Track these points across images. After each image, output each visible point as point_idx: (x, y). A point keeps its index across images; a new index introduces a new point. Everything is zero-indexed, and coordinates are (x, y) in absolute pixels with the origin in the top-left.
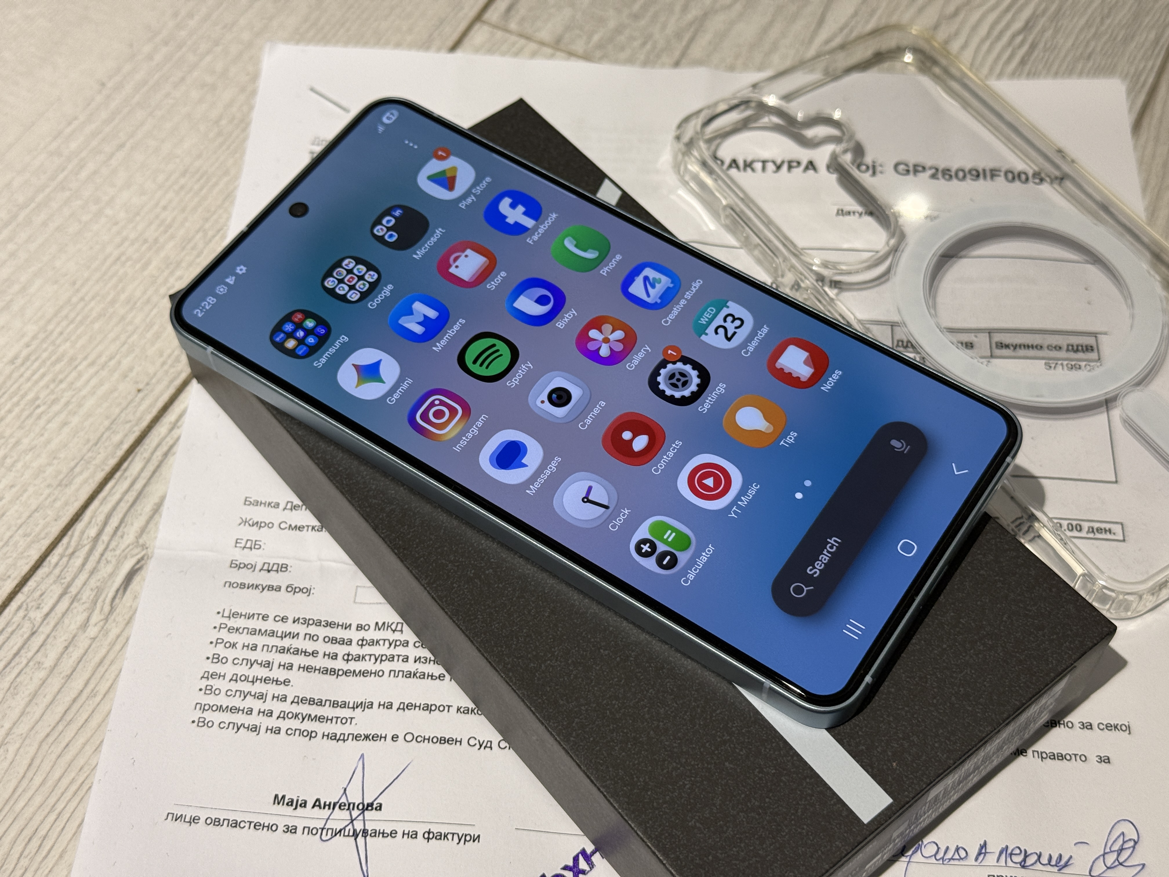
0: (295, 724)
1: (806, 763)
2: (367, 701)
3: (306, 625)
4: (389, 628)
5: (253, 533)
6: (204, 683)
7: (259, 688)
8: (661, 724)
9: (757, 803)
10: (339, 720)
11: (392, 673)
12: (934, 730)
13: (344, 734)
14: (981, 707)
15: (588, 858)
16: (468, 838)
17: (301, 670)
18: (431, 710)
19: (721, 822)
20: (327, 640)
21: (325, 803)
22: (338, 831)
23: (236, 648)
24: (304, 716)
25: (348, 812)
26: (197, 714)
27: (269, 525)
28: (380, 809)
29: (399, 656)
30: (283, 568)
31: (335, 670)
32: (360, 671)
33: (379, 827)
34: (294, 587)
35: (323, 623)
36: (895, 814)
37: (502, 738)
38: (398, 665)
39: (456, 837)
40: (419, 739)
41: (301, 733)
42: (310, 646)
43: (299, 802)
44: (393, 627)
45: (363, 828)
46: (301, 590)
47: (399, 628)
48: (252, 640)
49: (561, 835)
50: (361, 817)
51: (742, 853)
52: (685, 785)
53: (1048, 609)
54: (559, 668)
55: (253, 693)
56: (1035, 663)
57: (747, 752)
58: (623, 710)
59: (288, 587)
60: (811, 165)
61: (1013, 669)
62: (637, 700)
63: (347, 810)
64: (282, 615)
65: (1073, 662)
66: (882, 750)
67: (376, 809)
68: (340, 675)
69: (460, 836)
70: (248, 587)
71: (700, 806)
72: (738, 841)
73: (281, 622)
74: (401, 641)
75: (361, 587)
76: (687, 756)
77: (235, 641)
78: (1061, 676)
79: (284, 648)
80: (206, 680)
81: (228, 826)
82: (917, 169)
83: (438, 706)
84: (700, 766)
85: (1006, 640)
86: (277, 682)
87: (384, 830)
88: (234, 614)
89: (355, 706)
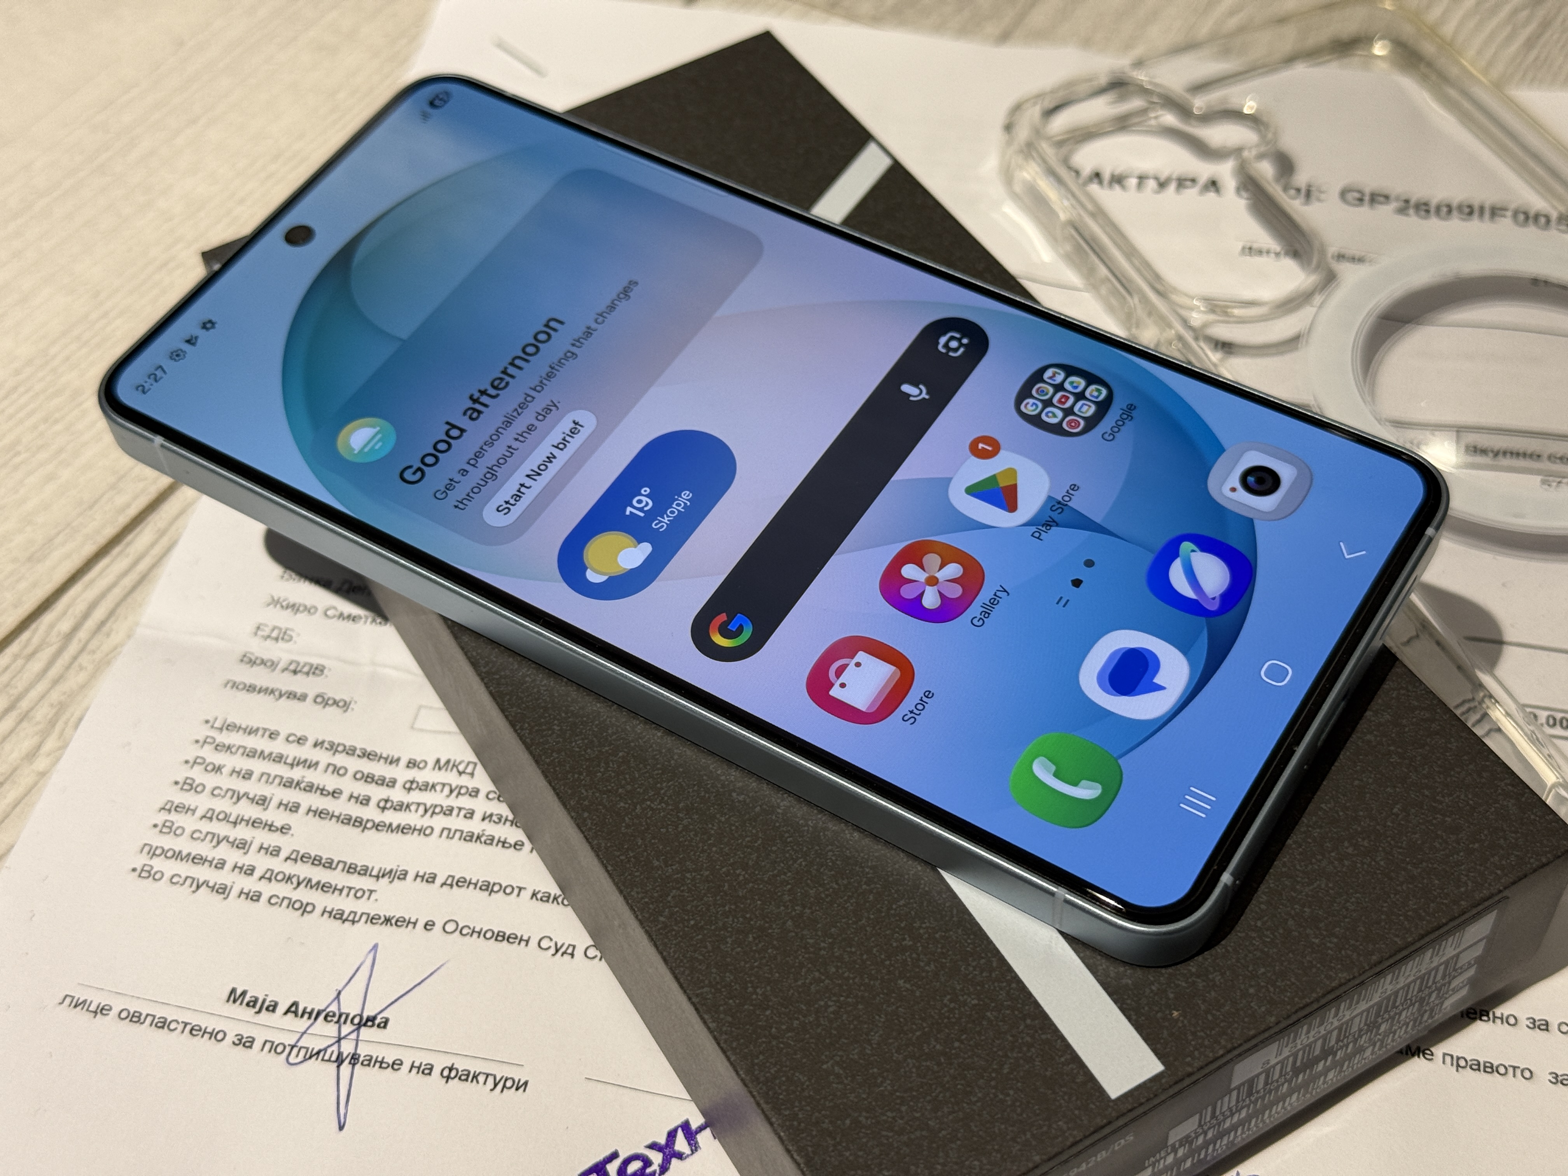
0: (284, 890)
1: (1030, 995)
2: (400, 869)
3: (332, 752)
4: (455, 769)
5: (282, 619)
7: (242, 832)
8: (808, 911)
9: (938, 1047)
10: (353, 892)
11: (446, 832)
12: (1250, 968)
13: (355, 913)
14: (1335, 940)
15: (690, 1135)
16: (509, 1084)
17: (311, 814)
18: (492, 891)
19: (875, 1070)
20: (359, 776)
21: (305, 1009)
22: (314, 1052)
23: (221, 773)
24: (301, 879)
25: (337, 1026)
26: (142, 860)
27: (310, 610)
28: (385, 1027)
29: (460, 809)
30: (317, 670)
31: (362, 820)
32: (399, 826)
33: (377, 1052)
34: (326, 697)
35: (358, 752)
36: (1164, 1090)
37: (593, 943)
38: (456, 822)
39: (491, 1080)
40: (465, 931)
41: (291, 904)
42: (330, 782)
43: (267, 1004)
44: (461, 768)
45: (353, 1051)
46: (336, 703)
47: (469, 770)
48: (245, 764)
49: (656, 1097)
51: (901, 1122)
52: (827, 1006)
53: (1471, 802)
54: (662, 814)
55: (231, 840)
56: (1437, 882)
57: (936, 967)
58: (751, 885)
59: (317, 696)
60: (1213, 185)
61: (1399, 888)
62: (775, 872)
63: (336, 1022)
64: (299, 734)
65: (1501, 888)
66: (1159, 989)
67: (379, 1026)
68: (368, 829)
69: (498, 1079)
70: (260, 692)
71: (846, 1041)
72: (898, 1101)
73: (295, 744)
74: (468, 789)
75: (426, 707)
76: (839, 964)
77: (222, 763)
78: (1480, 908)
79: (293, 780)
80: (167, 813)
81: (151, 1025)
82: (1376, 198)
83: (504, 886)
84: (857, 980)
85: (1392, 842)
86: (270, 827)
87: (383, 1058)
88: (229, 725)
89: (381, 875)
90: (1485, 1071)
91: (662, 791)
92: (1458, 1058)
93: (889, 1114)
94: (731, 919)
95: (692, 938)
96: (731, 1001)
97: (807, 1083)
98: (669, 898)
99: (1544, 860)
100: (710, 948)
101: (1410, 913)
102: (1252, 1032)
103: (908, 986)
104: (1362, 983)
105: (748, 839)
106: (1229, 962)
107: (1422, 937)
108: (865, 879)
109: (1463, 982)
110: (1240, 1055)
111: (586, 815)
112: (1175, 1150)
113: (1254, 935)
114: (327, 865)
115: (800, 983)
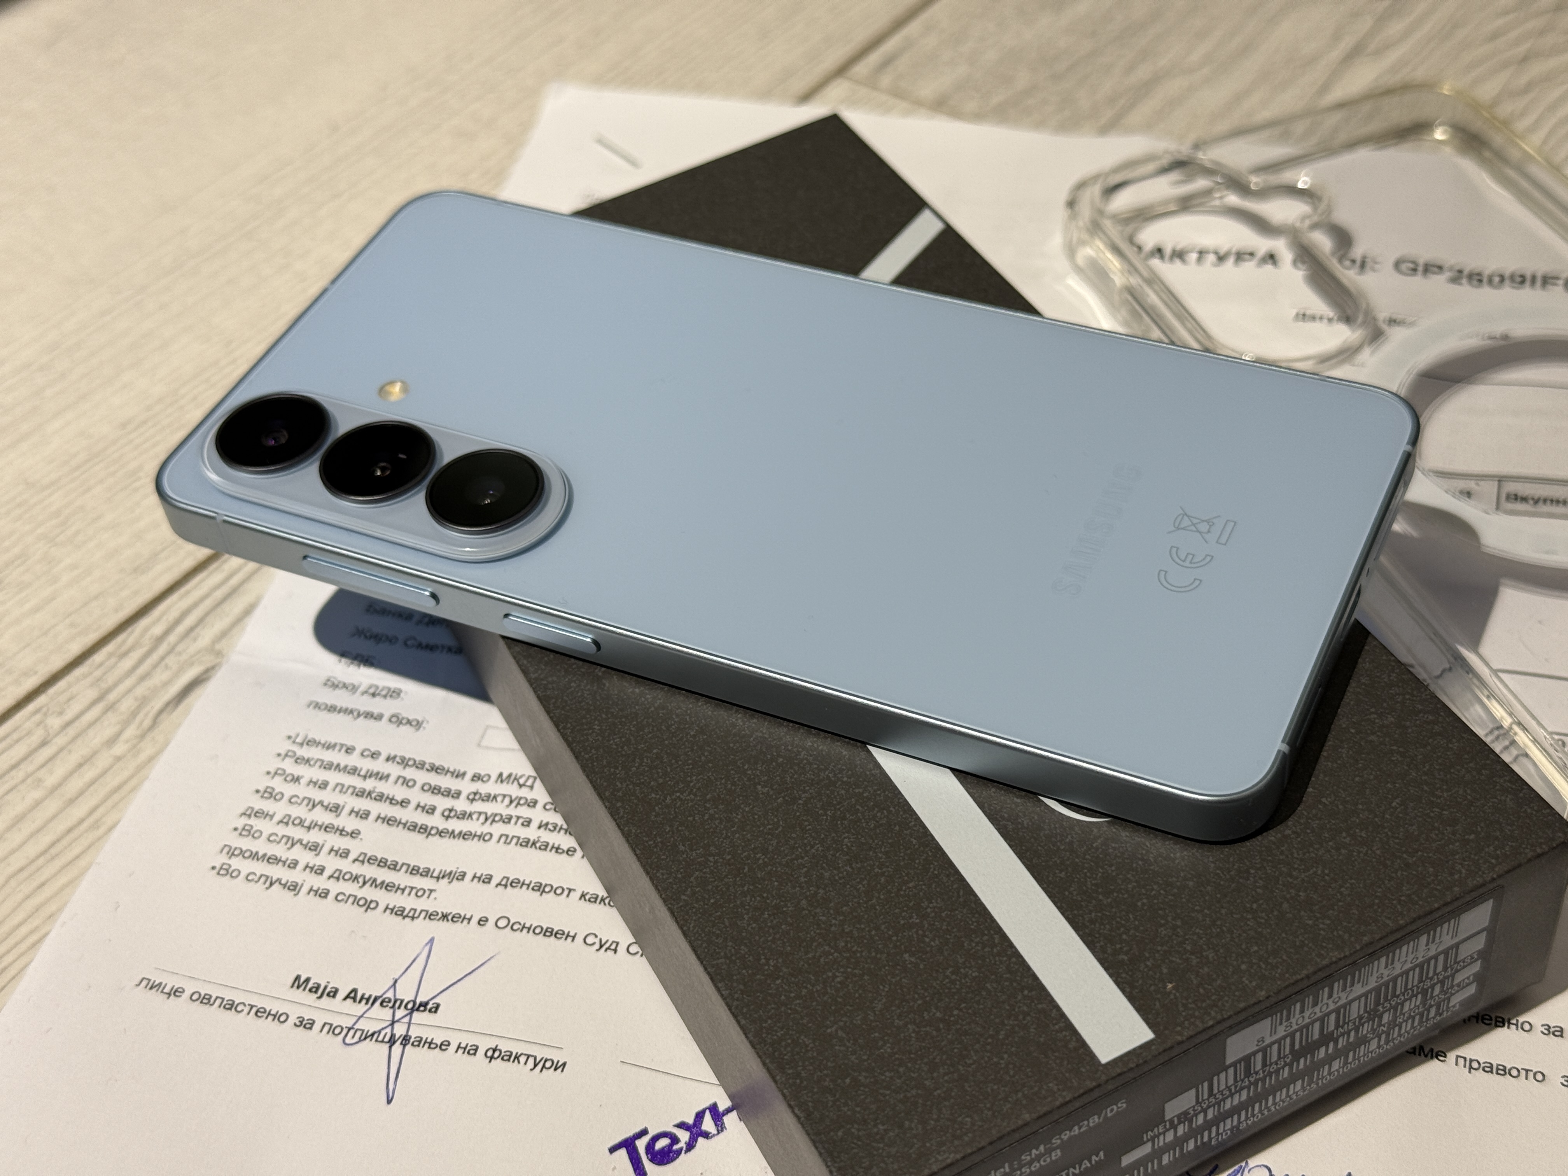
0: (350, 888)
1: (1029, 968)
2: (459, 871)
3: (403, 766)
4: (516, 783)
5: (365, 647)
7: (315, 836)
9: (938, 1014)
10: (414, 891)
11: (503, 838)
12: (1244, 946)
13: (415, 910)
14: (1328, 922)
15: (717, 1115)
16: (548, 1064)
17: (380, 821)
18: (544, 891)
19: (877, 1034)
20: (426, 788)
21: (363, 995)
22: (369, 1033)
23: (299, 783)
24: (367, 879)
25: (392, 1010)
26: (223, 859)
27: (391, 639)
28: (436, 1012)
29: (518, 818)
30: (394, 693)
31: (427, 826)
32: (460, 833)
33: (427, 1034)
34: (400, 717)
35: (427, 766)
37: (634, 941)
38: (514, 830)
39: (531, 1060)
40: (515, 927)
41: (356, 901)
42: (400, 793)
43: (327, 991)
44: (522, 781)
45: (404, 1033)
46: (409, 722)
47: (529, 783)
48: (322, 775)
49: (685, 1080)
50: (406, 1019)
51: (898, 1081)
52: (835, 977)
53: (1469, 797)
54: (690, 804)
55: (304, 842)
56: (1431, 870)
57: (941, 943)
58: (770, 867)
59: (393, 716)
60: (1271, 258)
61: (1394, 875)
62: (794, 856)
63: (391, 1008)
64: (373, 750)
65: (1495, 876)
66: (1153, 964)
67: (430, 1011)
68: (432, 835)
69: (538, 1061)
70: (340, 711)
71: (850, 1008)
72: (897, 1063)
73: (369, 759)
74: (527, 800)
75: (492, 727)
76: (849, 939)
77: (300, 774)
78: (1475, 895)
79: (365, 790)
80: (247, 818)
81: (220, 1006)
82: (1430, 268)
83: (555, 887)
84: (864, 954)
85: (1390, 833)
86: (341, 832)
87: (432, 1039)
88: (309, 741)
89: (441, 876)
90: (1497, 1073)
91: (692, 784)
92: (1471, 1061)
93: (887, 1074)
94: (748, 898)
95: (711, 915)
96: (744, 971)
97: (811, 1045)
98: (692, 879)
99: (1539, 851)
100: (727, 924)
101: (1403, 898)
102: (1242, 1005)
103: (913, 959)
104: (1355, 964)
105: (770, 827)
108: (877, 863)
109: (1468, 978)
110: (1231, 1027)
111: (619, 804)
113: (1249, 916)
114: (392, 867)
115: (810, 956)
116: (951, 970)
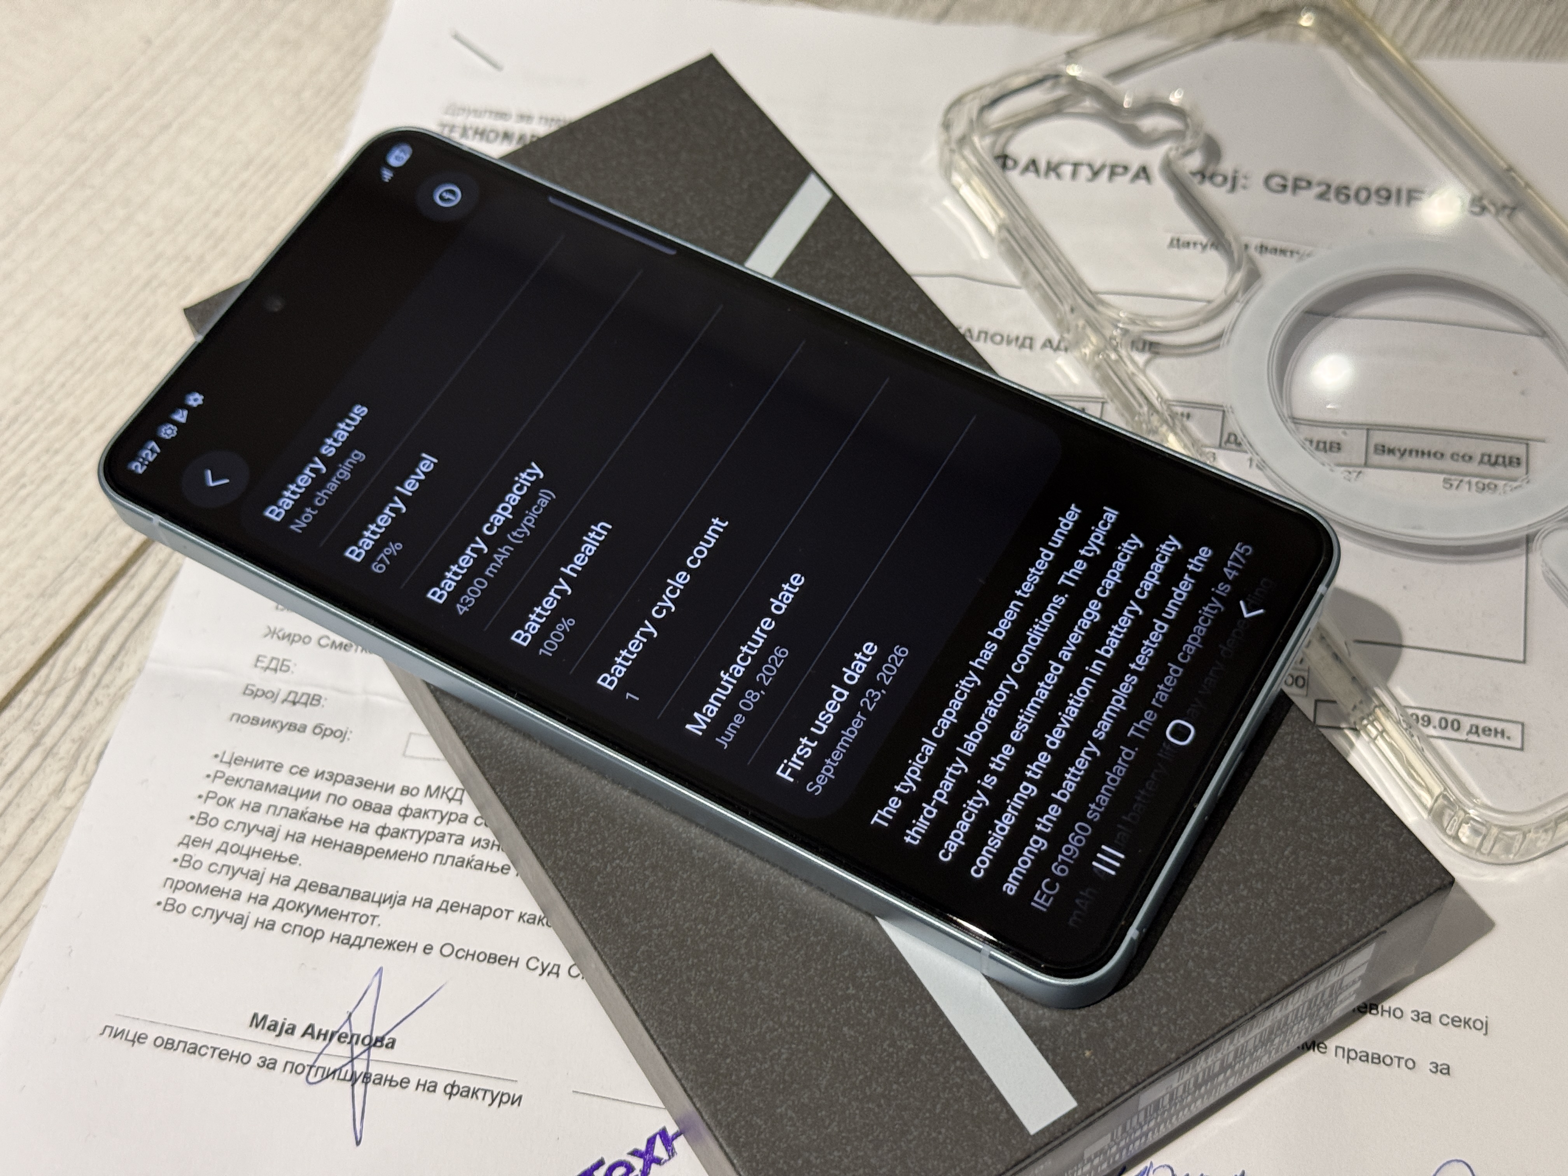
0: (295, 918)
1: (959, 1038)
2: (399, 895)
3: (332, 782)
4: (445, 795)
5: (279, 649)
6: (181, 851)
7: (254, 864)
8: (762, 963)
9: (879, 1090)
10: (357, 917)
11: (439, 858)
12: (1154, 1008)
13: (361, 938)
14: (1230, 979)
15: (668, 1141)
16: (505, 1099)
17: (316, 843)
18: (483, 914)
19: (824, 1113)
20: (357, 804)
21: (320, 1030)
22: (331, 1071)
23: (232, 806)
24: (310, 907)
25: (349, 1046)
26: (166, 894)
27: (305, 640)
28: (392, 1047)
29: (451, 835)
30: (314, 700)
31: (363, 847)
32: (396, 852)
33: (387, 1071)
34: (324, 727)
35: (356, 781)
36: (1078, 1124)
37: (575, 964)
38: (448, 848)
39: (488, 1095)
40: (460, 954)
41: (302, 931)
42: (332, 811)
43: (285, 1028)
44: (450, 794)
45: (365, 1071)
47: (458, 796)
48: (254, 797)
49: (637, 1108)
50: (365, 1056)
51: (846, 1160)
52: (780, 1054)
53: (1354, 843)
54: (630, 872)
55: (245, 871)
56: (1321, 922)
57: (877, 1014)
58: (711, 939)
59: (316, 727)
60: (1144, 172)
61: (1287, 928)
62: (733, 926)
63: (349, 1043)
64: (301, 766)
65: (1378, 925)
66: (1073, 1030)
67: (387, 1046)
68: (369, 856)
69: (495, 1095)
70: (263, 723)
71: (797, 1086)
72: (844, 1141)
73: (298, 775)
74: (457, 815)
75: (415, 734)
76: (791, 1013)
77: (232, 796)
78: (1359, 944)
79: (298, 811)
80: (185, 847)
81: (184, 1051)
82: (1299, 184)
83: (493, 909)
84: (806, 1029)
85: (1283, 884)
86: (280, 857)
87: (392, 1077)
88: (236, 759)
89: (382, 900)
90: (1372, 1062)
91: (630, 850)
92: (1349, 1051)
93: (836, 1153)
94: (694, 972)
95: (660, 991)
96: (695, 1051)
97: (764, 1126)
98: (639, 954)
99: (1418, 898)
100: (676, 1001)
101: (1296, 952)
102: (1154, 1069)
103: (852, 1033)
104: (1254, 1017)
105: (708, 895)
106: (1135, 1003)
107: (1306, 974)
108: (812, 932)
109: (1350, 994)
110: (1144, 1087)
111: (562, 874)
112: (1090, 1160)
113: (1159, 976)
115: (756, 1032)
116: (888, 1042)
